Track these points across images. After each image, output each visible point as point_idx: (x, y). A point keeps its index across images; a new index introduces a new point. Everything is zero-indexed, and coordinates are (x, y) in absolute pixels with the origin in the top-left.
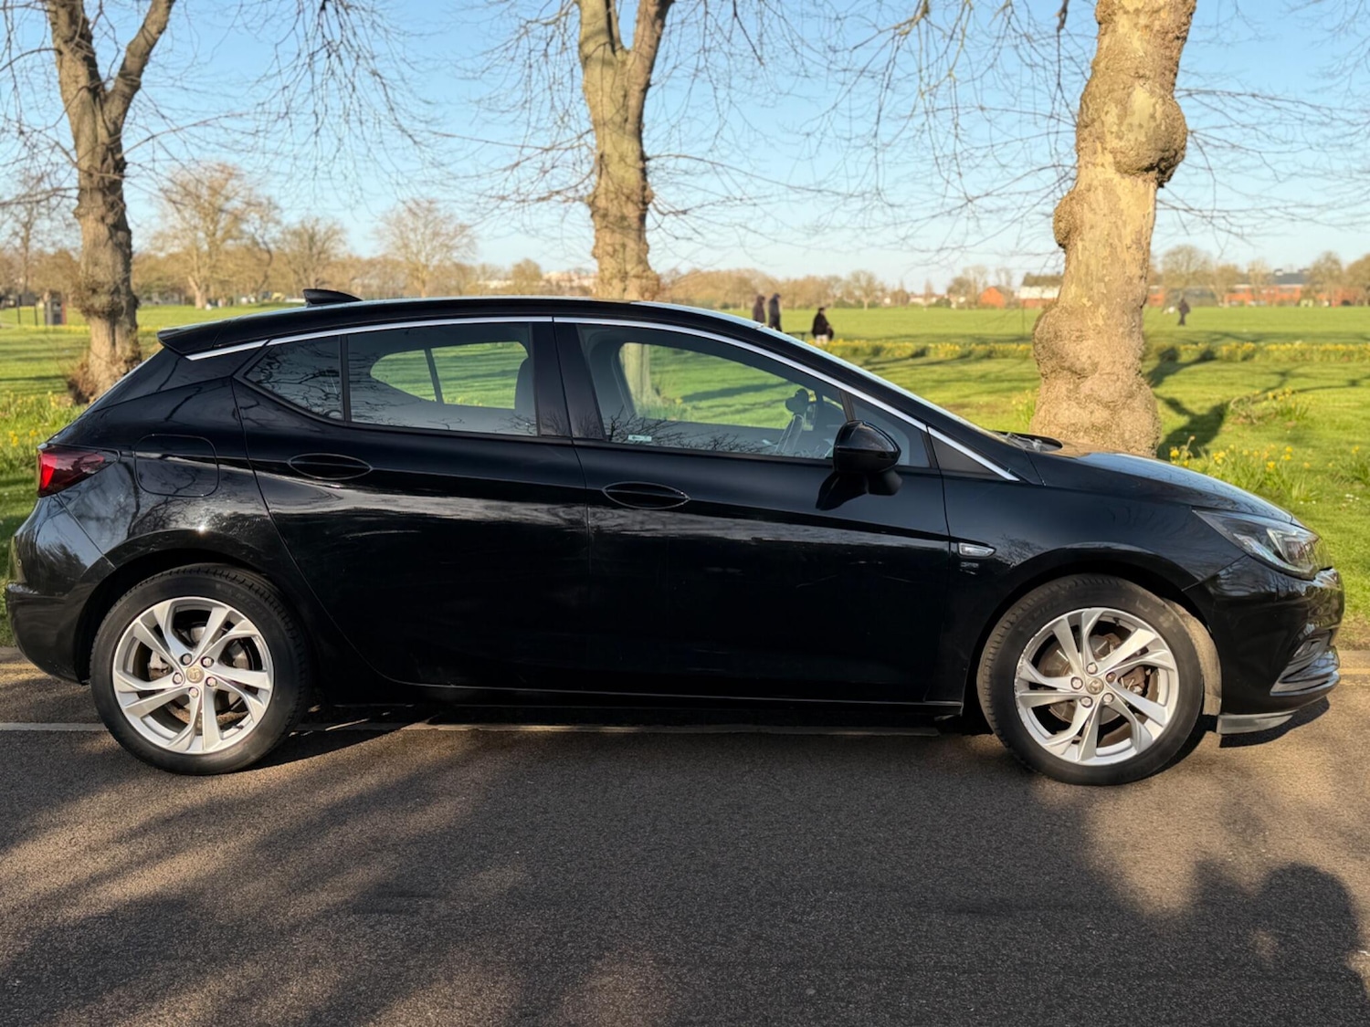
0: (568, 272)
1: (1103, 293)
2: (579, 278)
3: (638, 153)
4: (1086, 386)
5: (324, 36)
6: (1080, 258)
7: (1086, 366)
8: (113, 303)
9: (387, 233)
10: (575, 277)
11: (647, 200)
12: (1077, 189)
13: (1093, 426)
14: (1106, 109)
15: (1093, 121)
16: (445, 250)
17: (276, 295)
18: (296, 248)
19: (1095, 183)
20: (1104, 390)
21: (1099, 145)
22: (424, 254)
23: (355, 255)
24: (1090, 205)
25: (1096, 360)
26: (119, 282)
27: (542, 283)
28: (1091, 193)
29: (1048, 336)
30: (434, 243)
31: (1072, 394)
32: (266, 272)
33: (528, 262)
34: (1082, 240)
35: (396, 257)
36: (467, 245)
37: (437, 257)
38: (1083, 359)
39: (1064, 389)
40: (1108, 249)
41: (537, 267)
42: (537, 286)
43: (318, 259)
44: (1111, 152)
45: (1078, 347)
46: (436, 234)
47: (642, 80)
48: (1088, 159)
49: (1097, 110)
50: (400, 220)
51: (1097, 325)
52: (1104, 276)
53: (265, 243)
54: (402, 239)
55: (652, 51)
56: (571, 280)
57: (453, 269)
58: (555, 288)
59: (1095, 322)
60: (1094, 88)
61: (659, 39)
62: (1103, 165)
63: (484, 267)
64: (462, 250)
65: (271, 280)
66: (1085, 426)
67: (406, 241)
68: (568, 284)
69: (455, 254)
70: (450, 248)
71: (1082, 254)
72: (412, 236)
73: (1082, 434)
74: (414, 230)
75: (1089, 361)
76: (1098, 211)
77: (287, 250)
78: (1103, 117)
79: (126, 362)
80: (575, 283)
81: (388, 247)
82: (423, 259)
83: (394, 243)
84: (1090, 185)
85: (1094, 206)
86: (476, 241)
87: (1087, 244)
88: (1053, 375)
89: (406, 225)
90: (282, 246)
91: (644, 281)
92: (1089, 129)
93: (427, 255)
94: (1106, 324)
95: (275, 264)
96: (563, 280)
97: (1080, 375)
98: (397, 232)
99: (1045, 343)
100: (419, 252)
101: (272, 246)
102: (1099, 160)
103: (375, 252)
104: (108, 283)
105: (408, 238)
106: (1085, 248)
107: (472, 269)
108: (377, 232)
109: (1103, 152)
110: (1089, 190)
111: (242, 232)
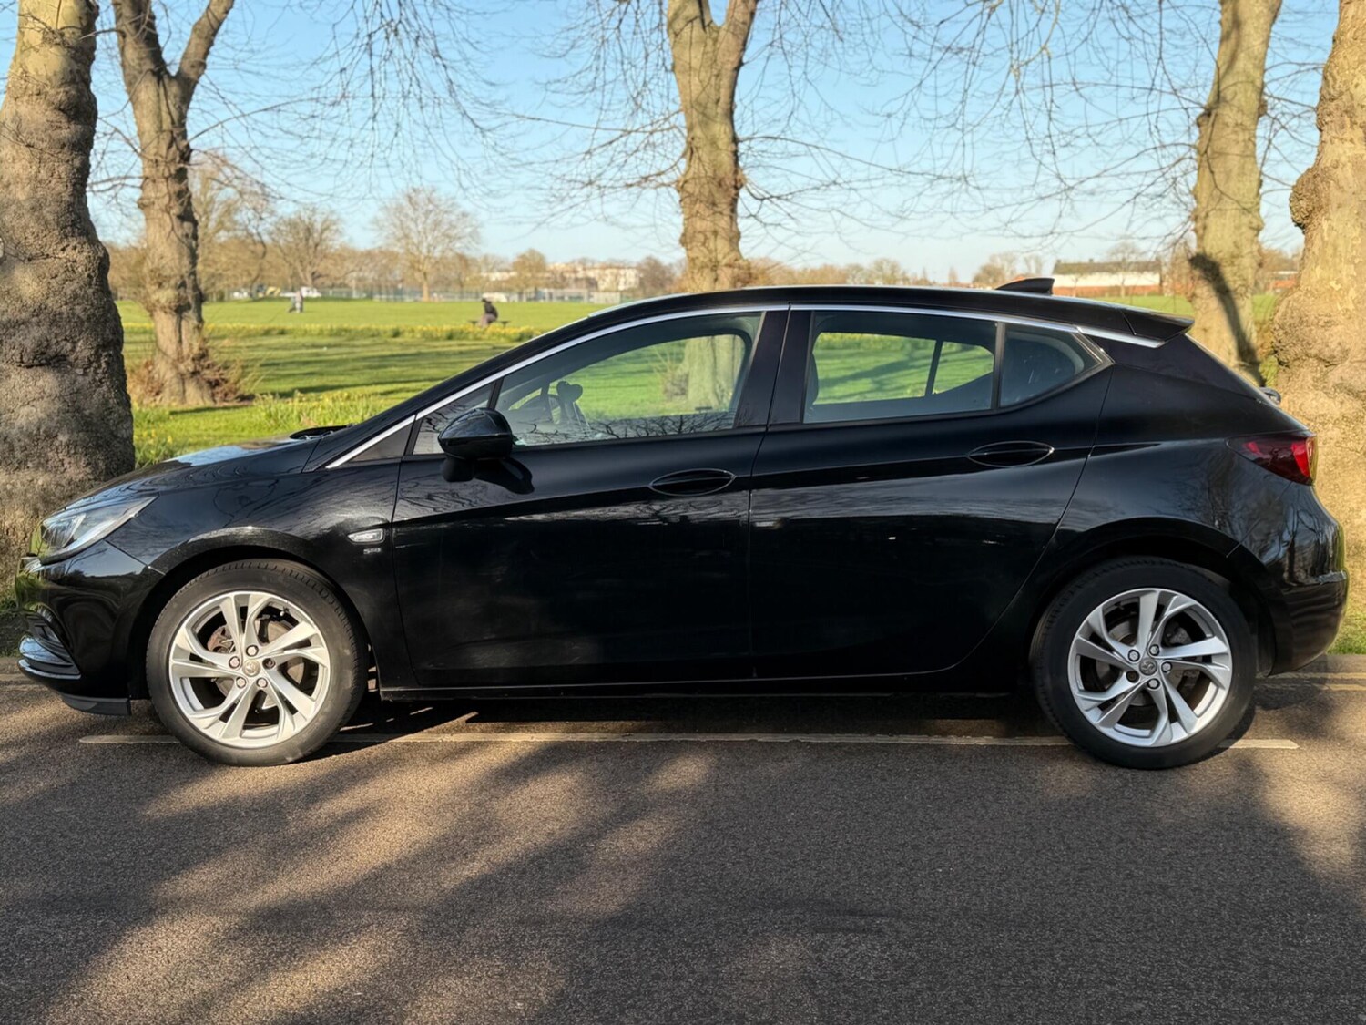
0: (573, 262)
1: (1352, 276)
2: (584, 269)
3: (730, 136)
4: (1335, 375)
5: (382, 16)
6: (1326, 238)
7: (1335, 353)
8: (179, 298)
9: (386, 224)
10: (580, 269)
11: (739, 185)
12: (1322, 166)
13: (1344, 417)
14: (1355, 81)
15: (1341, 93)
16: (447, 240)
17: (271, 289)
18: (290, 239)
19: (1343, 159)
20: (1356, 378)
21: (1347, 119)
22: (425, 245)
23: (351, 246)
24: (1337, 182)
25: (1347, 347)
26: (186, 275)
27: (547, 275)
28: (1338, 171)
29: (1291, 321)
30: (436, 233)
31: (1320, 383)
32: (260, 265)
33: (532, 252)
34: (1327, 219)
35: (396, 249)
36: (470, 235)
37: (440, 248)
38: (1333, 346)
39: (1309, 378)
40: (1358, 229)
41: (542, 258)
42: (542, 278)
43: (315, 252)
44: (1361, 127)
45: (1327, 334)
46: (437, 224)
47: (734, 59)
48: (1334, 134)
49: (1345, 82)
50: (400, 209)
51: (1347, 310)
52: (1354, 257)
53: (259, 234)
54: (402, 229)
55: (746, 28)
56: (575, 272)
57: (457, 261)
58: (559, 280)
59: (1345, 306)
60: (1341, 60)
61: (752, 14)
62: (1352, 141)
63: (486, 258)
64: (464, 240)
65: (265, 274)
66: (1335, 417)
67: (407, 231)
68: (573, 276)
69: (458, 245)
70: (452, 239)
71: (1329, 235)
72: (412, 225)
73: (1331, 426)
74: (415, 221)
75: (1339, 348)
76: (1346, 188)
77: (282, 242)
78: (1352, 90)
79: (193, 359)
80: (580, 275)
81: (387, 237)
82: (424, 251)
83: (394, 233)
84: (1337, 162)
85: (1342, 183)
86: (479, 230)
87: (1334, 224)
88: (1297, 363)
89: (407, 215)
90: (277, 238)
91: (736, 270)
92: (1335, 102)
93: (429, 246)
94: (1356, 309)
95: (268, 257)
96: (567, 271)
97: (1329, 363)
98: (398, 223)
99: (1288, 329)
100: (420, 242)
101: (266, 238)
102: (1347, 136)
103: (374, 243)
104: (175, 276)
105: (408, 227)
106: (1331, 228)
107: (474, 260)
108: (376, 221)
109: (1352, 127)
110: (1336, 167)
111: (235, 223)
